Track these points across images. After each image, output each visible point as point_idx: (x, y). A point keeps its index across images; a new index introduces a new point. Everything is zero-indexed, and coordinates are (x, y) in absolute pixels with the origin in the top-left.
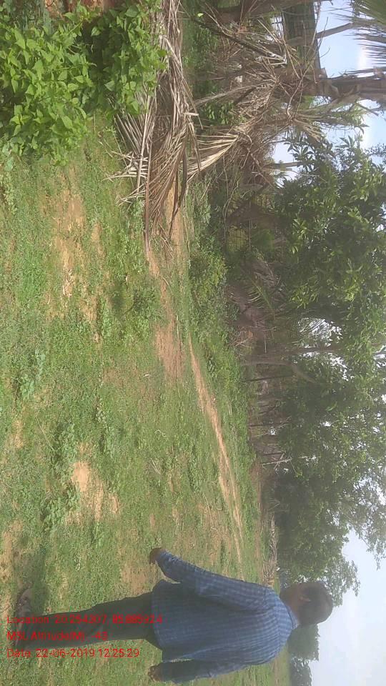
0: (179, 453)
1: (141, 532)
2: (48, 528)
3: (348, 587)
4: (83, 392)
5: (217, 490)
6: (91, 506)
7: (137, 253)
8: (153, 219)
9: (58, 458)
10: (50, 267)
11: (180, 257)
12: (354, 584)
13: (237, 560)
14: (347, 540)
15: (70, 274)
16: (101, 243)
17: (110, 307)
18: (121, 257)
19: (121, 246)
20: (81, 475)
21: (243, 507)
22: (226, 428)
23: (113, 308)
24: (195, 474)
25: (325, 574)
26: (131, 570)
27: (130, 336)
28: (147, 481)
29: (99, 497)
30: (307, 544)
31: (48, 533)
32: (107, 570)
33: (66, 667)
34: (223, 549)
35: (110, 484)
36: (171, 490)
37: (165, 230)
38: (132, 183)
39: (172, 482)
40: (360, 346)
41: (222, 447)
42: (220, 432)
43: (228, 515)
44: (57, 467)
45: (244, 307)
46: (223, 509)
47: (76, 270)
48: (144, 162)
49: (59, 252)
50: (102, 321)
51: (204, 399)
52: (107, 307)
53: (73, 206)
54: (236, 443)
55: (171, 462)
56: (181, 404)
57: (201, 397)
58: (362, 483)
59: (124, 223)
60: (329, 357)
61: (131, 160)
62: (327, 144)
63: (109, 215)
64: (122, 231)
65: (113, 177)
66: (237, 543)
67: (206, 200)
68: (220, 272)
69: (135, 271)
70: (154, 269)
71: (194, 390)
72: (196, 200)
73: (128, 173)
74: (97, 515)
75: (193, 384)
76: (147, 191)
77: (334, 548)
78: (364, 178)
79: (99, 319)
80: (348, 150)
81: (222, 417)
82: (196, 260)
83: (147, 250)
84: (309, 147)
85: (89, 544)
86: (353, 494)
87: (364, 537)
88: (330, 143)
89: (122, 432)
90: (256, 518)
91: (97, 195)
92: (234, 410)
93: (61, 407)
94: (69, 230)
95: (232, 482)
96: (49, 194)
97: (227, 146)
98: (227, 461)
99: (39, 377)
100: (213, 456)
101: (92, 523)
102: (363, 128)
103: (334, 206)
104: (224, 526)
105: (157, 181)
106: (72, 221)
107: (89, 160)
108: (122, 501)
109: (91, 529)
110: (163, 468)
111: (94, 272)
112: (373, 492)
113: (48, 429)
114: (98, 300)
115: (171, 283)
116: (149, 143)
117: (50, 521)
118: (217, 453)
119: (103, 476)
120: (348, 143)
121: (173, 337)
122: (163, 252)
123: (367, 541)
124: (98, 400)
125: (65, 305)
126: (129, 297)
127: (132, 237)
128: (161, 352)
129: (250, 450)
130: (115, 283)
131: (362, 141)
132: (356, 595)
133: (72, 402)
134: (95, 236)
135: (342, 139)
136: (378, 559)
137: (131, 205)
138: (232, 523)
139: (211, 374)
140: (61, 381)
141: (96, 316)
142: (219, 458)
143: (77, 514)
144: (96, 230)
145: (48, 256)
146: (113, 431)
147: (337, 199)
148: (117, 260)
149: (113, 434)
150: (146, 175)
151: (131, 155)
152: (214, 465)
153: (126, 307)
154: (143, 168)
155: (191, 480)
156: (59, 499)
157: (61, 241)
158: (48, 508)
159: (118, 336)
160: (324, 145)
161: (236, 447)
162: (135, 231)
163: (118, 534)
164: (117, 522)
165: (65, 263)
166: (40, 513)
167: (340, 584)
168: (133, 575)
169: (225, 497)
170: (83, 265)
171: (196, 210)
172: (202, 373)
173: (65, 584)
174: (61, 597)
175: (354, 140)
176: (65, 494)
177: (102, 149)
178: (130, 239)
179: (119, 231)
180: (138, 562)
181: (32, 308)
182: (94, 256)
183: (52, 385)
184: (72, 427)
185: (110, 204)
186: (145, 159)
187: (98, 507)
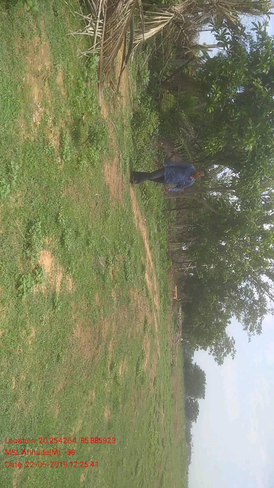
0: (118, 254)
1: (89, 305)
2: (21, 294)
3: (228, 353)
4: (48, 199)
5: (144, 282)
6: (53, 283)
7: (92, 98)
8: (106, 73)
9: (29, 245)
10: (23, 98)
11: (125, 108)
12: (232, 351)
13: (155, 330)
14: (230, 322)
15: (39, 106)
16: (64, 86)
17: (71, 139)
18: (79, 99)
19: (80, 91)
20: (46, 261)
21: (161, 296)
22: (152, 241)
23: (72, 139)
24: (129, 270)
25: (213, 344)
26: (81, 329)
27: (85, 162)
28: (95, 270)
29: (59, 277)
30: (203, 324)
31: (21, 298)
32: (64, 328)
33: (33, 390)
34: (146, 322)
35: (68, 269)
36: (112, 278)
37: (114, 84)
38: (90, 40)
39: (113, 273)
40: (252, 187)
41: (149, 254)
42: (148, 243)
43: (151, 299)
44: (28, 252)
45: (170, 154)
46: (147, 296)
47: (44, 104)
48: (100, 24)
49: (31, 86)
50: (64, 148)
51: (138, 218)
52: (68, 139)
53: (43, 51)
54: (159, 253)
55: (112, 259)
56: (121, 219)
57: (136, 217)
58: (244, 285)
59: (83, 73)
60: (228, 196)
61: (90, 21)
62: (242, 26)
63: (71, 65)
64: (81, 78)
65: (75, 33)
66: (155, 319)
67: (147, 67)
68: (154, 124)
69: (90, 113)
70: (104, 113)
71: (130, 210)
72: (139, 65)
73: (87, 32)
74: (58, 290)
75: (130, 206)
76: (101, 48)
77: (221, 327)
78: (267, 55)
79: (62, 145)
80: (257, 33)
81: (150, 233)
82: (137, 113)
83: (100, 97)
84: (228, 29)
85: (51, 309)
86: (237, 292)
87: (241, 321)
88: (244, 26)
89: (77, 233)
90: (169, 304)
91: (62, 46)
92: (159, 230)
93: (31, 208)
94: (39, 70)
95: (155, 278)
96: (23, 36)
97: (165, 22)
98: (152, 264)
99: (14, 183)
100: (142, 258)
101: (54, 294)
102: (269, 15)
103: (243, 77)
104: (148, 307)
105: (109, 41)
106: (41, 63)
107: (56, 15)
108: (76, 282)
109: (53, 299)
110: (107, 263)
111: (58, 109)
112: (251, 291)
113: (21, 223)
114: (61, 131)
115: (118, 127)
116: (105, 8)
117: (23, 290)
118: (145, 258)
119: (63, 263)
120: (257, 27)
121: (117, 169)
122: (112, 101)
123: (243, 323)
124: (59, 207)
125: (35, 131)
126: (85, 132)
127: (89, 85)
128: (108, 179)
129: (168, 259)
130: (74, 119)
131: (268, 26)
132: (233, 358)
133: (40, 206)
134: (59, 79)
135: (253, 23)
136: (250, 335)
137: (88, 59)
138: (153, 306)
139: (144, 201)
140: (32, 189)
141: (59, 144)
142: (146, 261)
143: (43, 287)
144: (60, 74)
145: (21, 88)
146: (70, 232)
147: (245, 72)
148: (76, 102)
149: (71, 234)
150: (102, 35)
151: (90, 17)
152: (142, 265)
153: (83, 140)
154: (99, 28)
155: (126, 273)
156: (29, 274)
157: (32, 78)
158: (21, 280)
159: (75, 162)
160: (239, 27)
161: (159, 255)
162: (91, 80)
163: (72, 304)
164: (72, 296)
165: (35, 97)
166: (15, 283)
167: (222, 350)
168: (83, 333)
169: (149, 288)
170: (49, 101)
171: (139, 73)
172: (138, 200)
173: (33, 335)
174: (30, 343)
175: (262, 25)
176: (34, 272)
177: (67, 9)
178: (87, 86)
179: (79, 79)
180: (86, 324)
181: (8, 127)
182: (58, 96)
183: (24, 191)
184: (40, 224)
185: (72, 55)
186: (101, 22)
187: (58, 284)
